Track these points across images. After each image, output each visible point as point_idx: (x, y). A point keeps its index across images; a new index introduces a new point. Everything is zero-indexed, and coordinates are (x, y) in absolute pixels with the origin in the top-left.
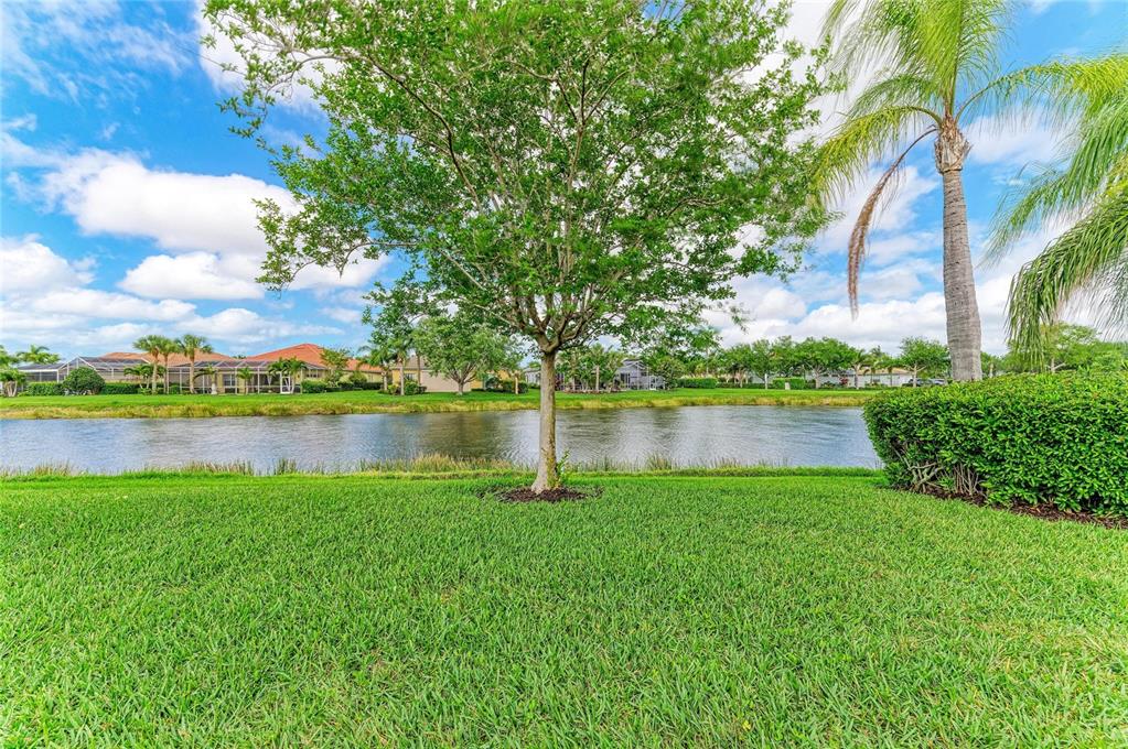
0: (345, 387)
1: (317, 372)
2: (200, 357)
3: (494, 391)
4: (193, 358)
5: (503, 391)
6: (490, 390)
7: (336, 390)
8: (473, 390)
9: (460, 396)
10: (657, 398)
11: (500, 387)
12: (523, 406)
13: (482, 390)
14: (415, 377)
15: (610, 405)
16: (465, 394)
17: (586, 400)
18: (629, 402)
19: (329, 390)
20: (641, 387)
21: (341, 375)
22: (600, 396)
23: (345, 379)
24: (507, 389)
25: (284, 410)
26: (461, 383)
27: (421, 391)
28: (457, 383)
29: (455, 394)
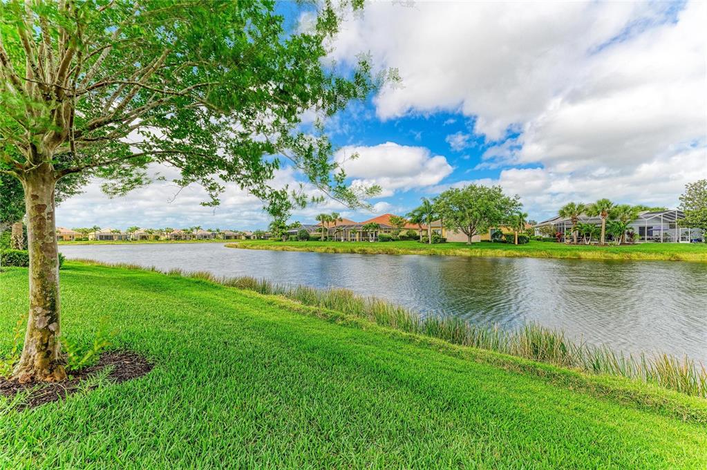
0: (403, 238)
1: (388, 230)
2: (339, 223)
3: (498, 242)
4: (335, 224)
5: (504, 242)
6: (495, 241)
7: (397, 240)
8: (482, 241)
9: (469, 245)
10: (689, 251)
11: (503, 238)
12: (518, 254)
13: (489, 241)
14: (439, 233)
15: (616, 257)
16: (473, 244)
17: (585, 250)
18: (643, 255)
19: (393, 240)
20: (665, 240)
21: (400, 231)
22: (605, 248)
23: (403, 233)
24: (509, 240)
25: (364, 250)
26: (470, 236)
27: (444, 241)
28: (466, 236)
29: (465, 243)
